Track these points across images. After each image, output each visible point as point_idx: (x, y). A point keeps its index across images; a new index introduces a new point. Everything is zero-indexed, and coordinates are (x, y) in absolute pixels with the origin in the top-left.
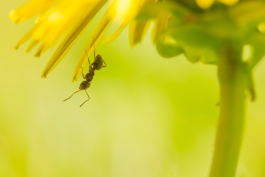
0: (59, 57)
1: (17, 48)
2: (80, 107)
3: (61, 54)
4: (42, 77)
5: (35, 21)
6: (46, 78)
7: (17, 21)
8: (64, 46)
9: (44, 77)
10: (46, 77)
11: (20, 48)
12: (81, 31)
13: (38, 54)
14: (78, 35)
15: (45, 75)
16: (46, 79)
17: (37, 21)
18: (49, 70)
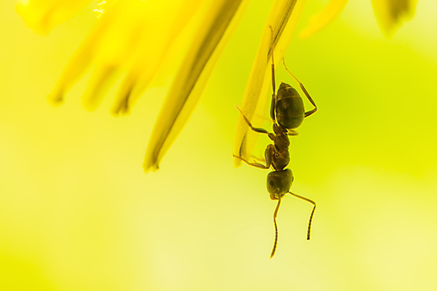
0: (184, 102)
1: (59, 99)
2: (308, 238)
3: (190, 92)
4: (148, 167)
5: (95, 10)
6: (158, 167)
7: (45, 22)
8: (193, 68)
9: (152, 168)
10: (160, 166)
11: (67, 96)
12: (233, 15)
13: (124, 104)
14: (227, 27)
15: (154, 160)
16: (158, 171)
17: (100, 12)
18: (162, 144)
